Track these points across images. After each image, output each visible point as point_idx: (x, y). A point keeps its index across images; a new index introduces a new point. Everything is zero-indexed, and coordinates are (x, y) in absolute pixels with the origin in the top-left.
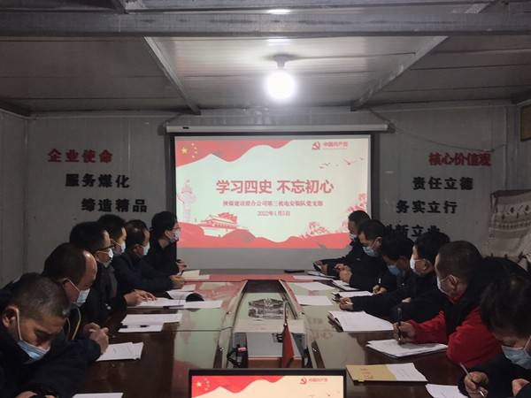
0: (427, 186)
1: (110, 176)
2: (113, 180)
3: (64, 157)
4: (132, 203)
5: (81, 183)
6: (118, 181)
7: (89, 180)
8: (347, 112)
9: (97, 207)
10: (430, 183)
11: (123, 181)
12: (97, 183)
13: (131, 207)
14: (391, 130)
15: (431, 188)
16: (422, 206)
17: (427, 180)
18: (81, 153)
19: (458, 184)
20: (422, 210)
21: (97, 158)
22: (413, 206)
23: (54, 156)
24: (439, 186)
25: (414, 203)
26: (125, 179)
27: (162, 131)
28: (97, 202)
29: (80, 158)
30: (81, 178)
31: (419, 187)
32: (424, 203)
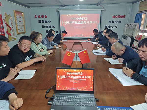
0: (111, 22)
2: (48, 22)
3: (38, 17)
7: (43, 22)
8: (96, 6)
9: (45, 27)
11: (50, 22)
12: (45, 22)
13: (52, 27)
14: (105, 10)
17: (112, 21)
19: (118, 22)
20: (110, 28)
21: (44, 17)
23: (36, 17)
24: (114, 22)
25: (108, 26)
27: (57, 11)
28: (45, 26)
29: (41, 17)
30: (41, 21)
32: (110, 26)
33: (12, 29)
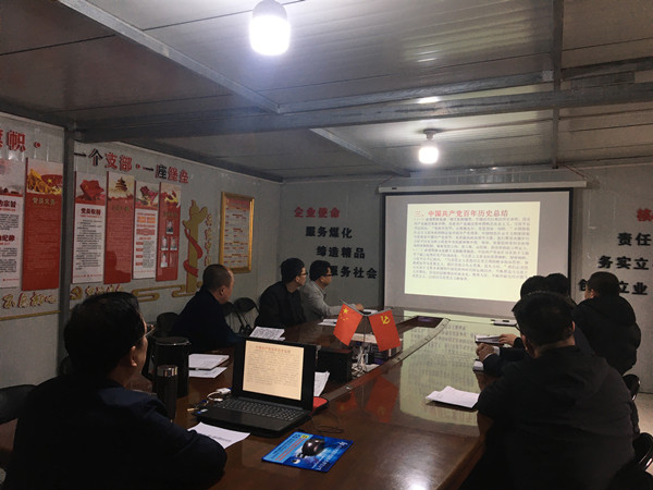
0: (633, 242)
1: (337, 229)
2: (340, 232)
3: (305, 214)
4: (354, 251)
5: (317, 234)
6: (343, 232)
7: (322, 231)
8: (548, 170)
9: (328, 253)
10: (638, 239)
11: (347, 233)
12: (328, 234)
13: (352, 255)
15: (639, 244)
16: (628, 262)
17: (634, 236)
18: (317, 209)
20: (627, 267)
21: (329, 214)
22: (617, 262)
23: (298, 212)
24: (648, 242)
25: (618, 259)
26: (349, 231)
27: (376, 192)
28: (328, 249)
29: (316, 214)
30: (317, 230)
31: (625, 243)
32: (629, 260)
33: (205, 254)
